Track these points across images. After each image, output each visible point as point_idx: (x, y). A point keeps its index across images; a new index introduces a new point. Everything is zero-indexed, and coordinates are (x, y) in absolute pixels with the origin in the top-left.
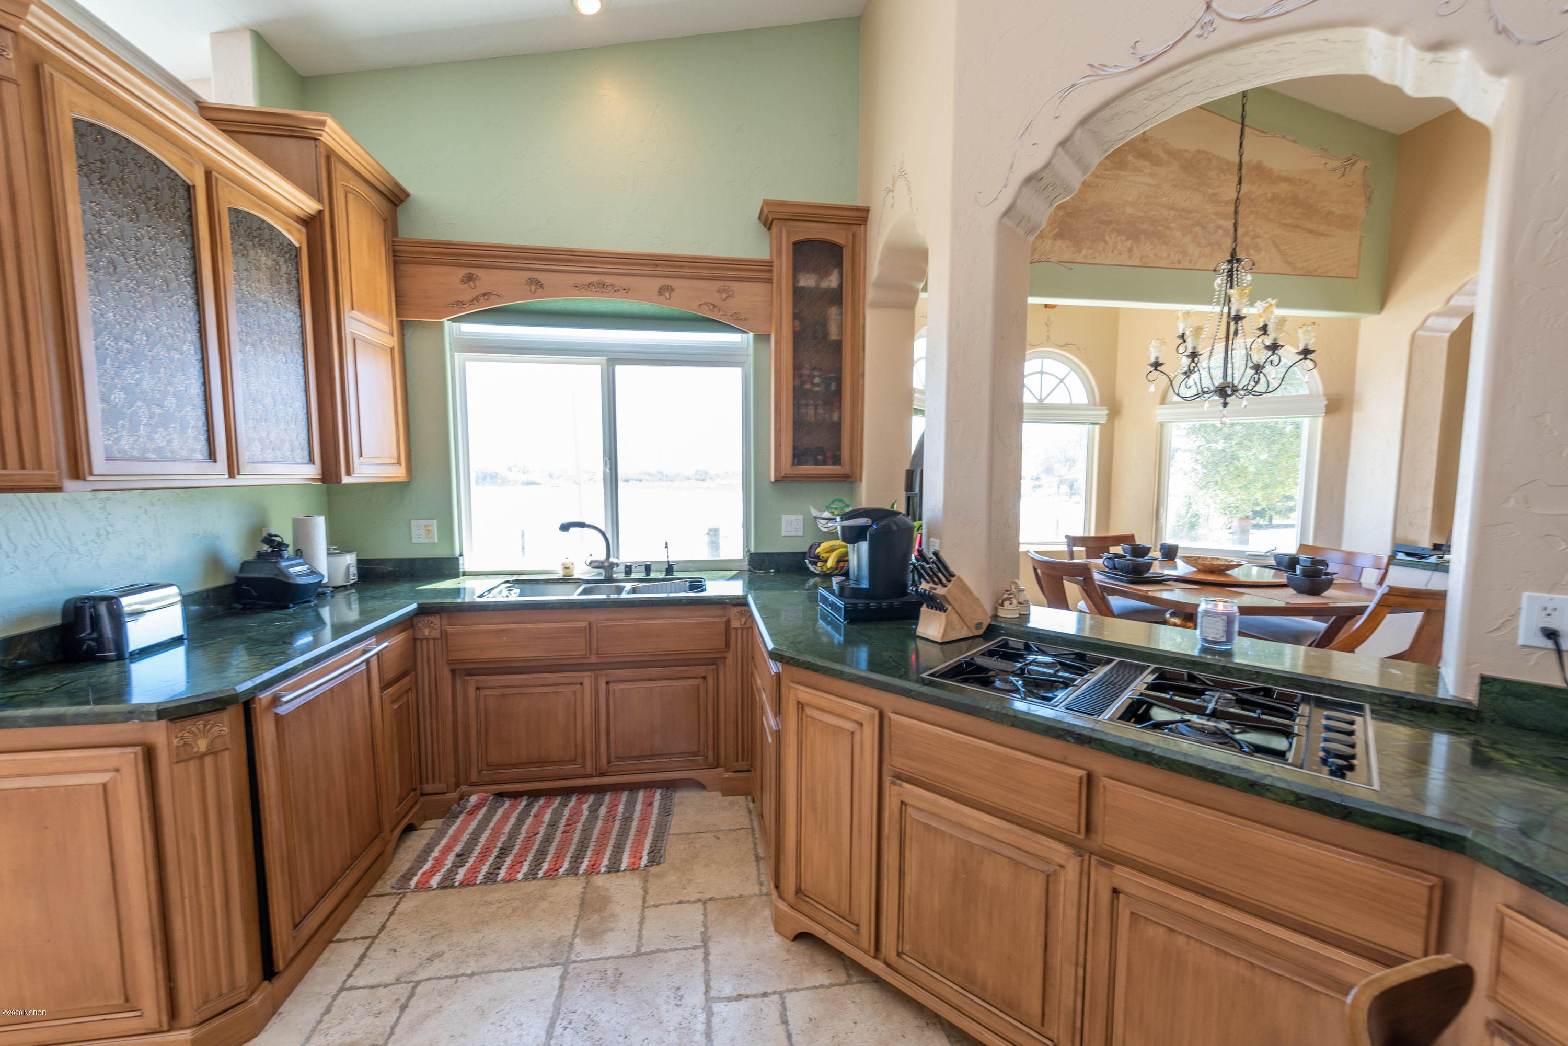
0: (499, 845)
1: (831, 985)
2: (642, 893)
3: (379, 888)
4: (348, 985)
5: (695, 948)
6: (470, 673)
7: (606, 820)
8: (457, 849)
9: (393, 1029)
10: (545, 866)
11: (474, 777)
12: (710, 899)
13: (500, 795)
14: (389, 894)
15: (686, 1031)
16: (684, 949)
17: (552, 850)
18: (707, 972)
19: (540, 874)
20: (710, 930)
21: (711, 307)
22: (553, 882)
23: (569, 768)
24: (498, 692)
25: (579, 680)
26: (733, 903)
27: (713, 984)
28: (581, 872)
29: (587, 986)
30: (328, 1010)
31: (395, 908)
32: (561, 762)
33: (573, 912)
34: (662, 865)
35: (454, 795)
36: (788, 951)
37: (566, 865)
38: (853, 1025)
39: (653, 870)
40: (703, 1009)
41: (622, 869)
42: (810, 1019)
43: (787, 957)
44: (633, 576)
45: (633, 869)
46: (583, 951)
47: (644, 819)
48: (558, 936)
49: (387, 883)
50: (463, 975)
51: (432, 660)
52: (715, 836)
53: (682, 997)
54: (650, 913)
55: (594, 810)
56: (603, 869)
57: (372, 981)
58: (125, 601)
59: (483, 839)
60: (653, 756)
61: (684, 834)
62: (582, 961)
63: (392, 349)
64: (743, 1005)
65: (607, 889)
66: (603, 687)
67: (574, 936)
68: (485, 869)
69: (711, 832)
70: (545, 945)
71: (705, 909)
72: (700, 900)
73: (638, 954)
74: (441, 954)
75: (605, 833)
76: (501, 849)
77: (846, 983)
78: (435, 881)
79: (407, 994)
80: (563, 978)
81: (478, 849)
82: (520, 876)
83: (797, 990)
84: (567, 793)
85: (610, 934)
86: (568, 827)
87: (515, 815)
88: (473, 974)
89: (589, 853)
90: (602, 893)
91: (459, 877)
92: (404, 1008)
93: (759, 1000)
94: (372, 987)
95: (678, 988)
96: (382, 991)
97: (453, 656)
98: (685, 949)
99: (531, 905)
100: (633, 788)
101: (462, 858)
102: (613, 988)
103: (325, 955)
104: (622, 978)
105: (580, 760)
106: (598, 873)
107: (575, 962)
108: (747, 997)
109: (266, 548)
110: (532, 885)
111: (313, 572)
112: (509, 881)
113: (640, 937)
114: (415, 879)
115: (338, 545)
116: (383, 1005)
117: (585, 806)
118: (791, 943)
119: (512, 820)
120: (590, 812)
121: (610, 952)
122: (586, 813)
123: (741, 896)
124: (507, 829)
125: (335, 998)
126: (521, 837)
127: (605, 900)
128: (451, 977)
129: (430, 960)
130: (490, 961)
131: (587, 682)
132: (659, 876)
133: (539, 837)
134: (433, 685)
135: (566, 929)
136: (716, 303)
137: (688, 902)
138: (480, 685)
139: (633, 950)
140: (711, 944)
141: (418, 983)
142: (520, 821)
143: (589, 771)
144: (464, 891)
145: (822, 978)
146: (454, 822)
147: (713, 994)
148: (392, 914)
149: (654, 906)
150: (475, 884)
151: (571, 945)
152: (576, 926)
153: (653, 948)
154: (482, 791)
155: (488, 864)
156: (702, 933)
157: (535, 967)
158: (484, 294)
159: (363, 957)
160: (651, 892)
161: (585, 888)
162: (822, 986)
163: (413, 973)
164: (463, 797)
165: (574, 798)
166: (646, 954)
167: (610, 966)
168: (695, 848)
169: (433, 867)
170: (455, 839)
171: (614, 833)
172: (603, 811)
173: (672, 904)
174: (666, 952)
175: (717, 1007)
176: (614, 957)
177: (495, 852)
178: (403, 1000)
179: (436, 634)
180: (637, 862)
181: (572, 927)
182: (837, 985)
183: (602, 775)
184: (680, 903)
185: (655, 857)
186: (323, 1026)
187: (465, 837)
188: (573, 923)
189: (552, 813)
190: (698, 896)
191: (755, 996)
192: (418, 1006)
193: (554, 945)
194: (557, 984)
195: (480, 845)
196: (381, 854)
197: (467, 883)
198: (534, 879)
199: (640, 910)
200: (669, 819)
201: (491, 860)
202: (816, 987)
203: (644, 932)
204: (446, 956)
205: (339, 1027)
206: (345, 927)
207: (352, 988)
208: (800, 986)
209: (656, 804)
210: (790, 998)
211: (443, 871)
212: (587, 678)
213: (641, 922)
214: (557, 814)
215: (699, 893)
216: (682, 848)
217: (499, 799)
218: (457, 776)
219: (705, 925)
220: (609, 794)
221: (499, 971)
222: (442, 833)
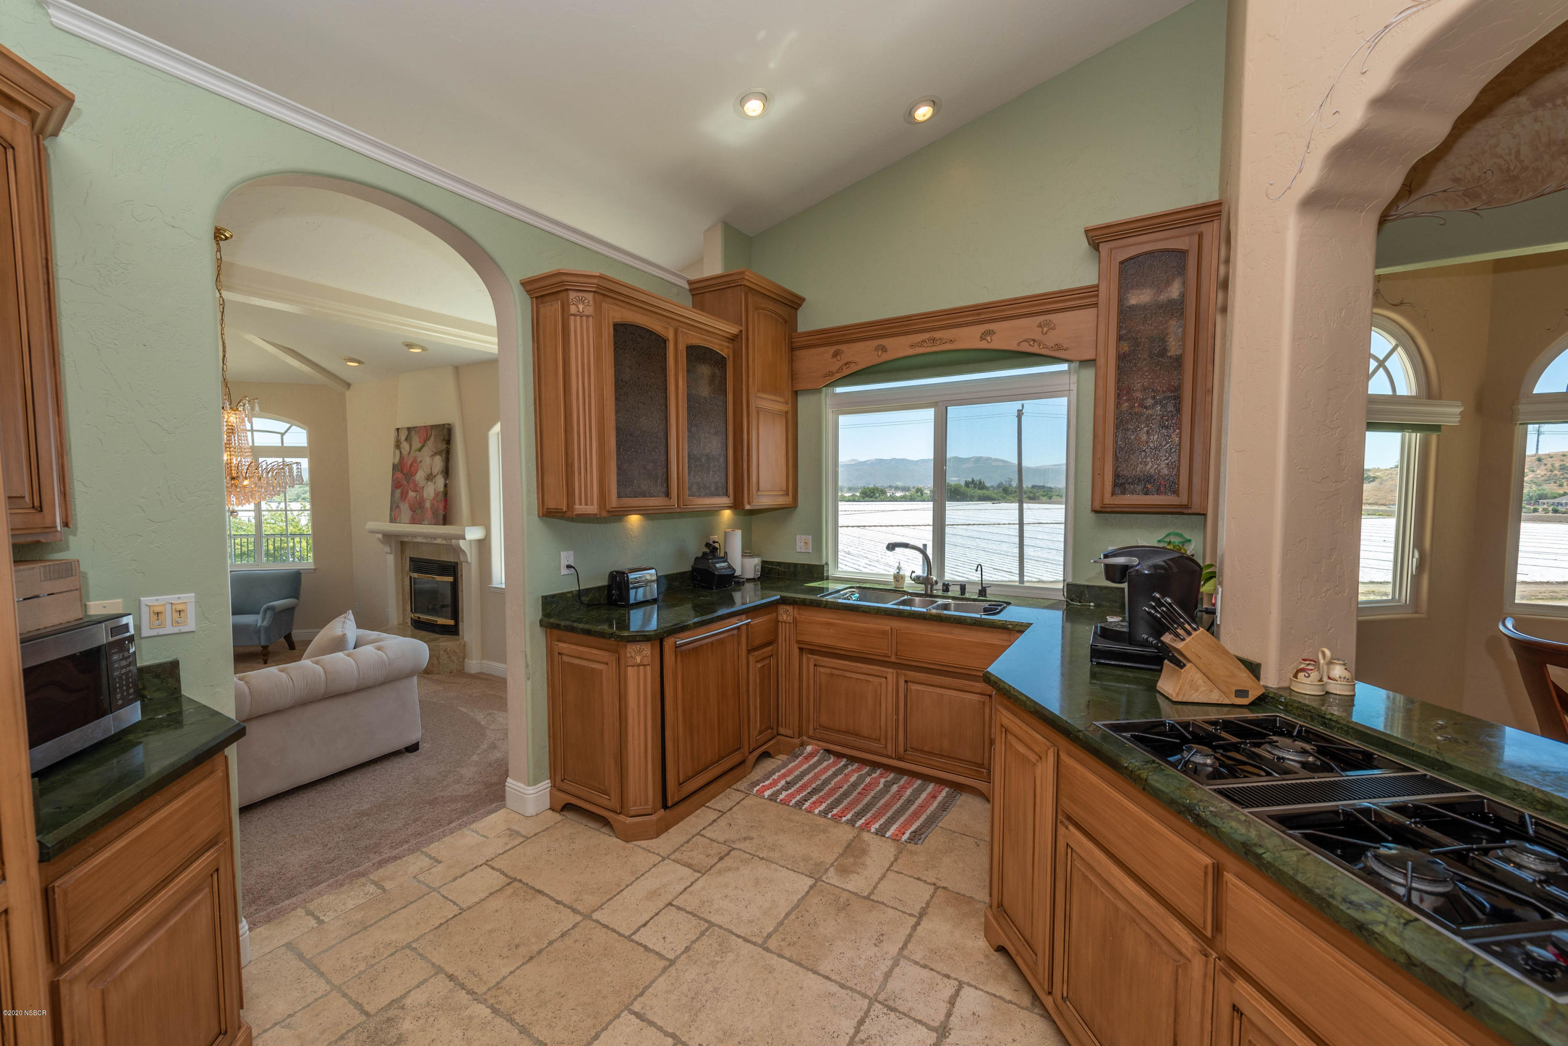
0: (814, 786)
1: (1010, 1002)
2: (893, 859)
3: (737, 786)
4: (702, 833)
5: (910, 915)
6: (812, 652)
7: (893, 797)
8: (789, 779)
9: (711, 867)
10: (835, 811)
11: (811, 733)
12: (944, 888)
13: (828, 751)
14: (742, 791)
15: (872, 964)
16: (902, 911)
17: (845, 803)
18: (910, 936)
19: (830, 816)
20: (929, 909)
21: (1032, 343)
22: (835, 824)
23: (874, 746)
24: (828, 671)
25: (884, 675)
26: (959, 899)
27: (909, 946)
28: (857, 825)
29: (824, 900)
30: (688, 842)
31: (741, 801)
32: (869, 738)
33: (839, 850)
34: (918, 846)
35: (797, 741)
36: (987, 957)
37: (849, 816)
38: (1010, 1040)
39: (911, 846)
40: (893, 958)
41: (887, 836)
42: (974, 1014)
43: (982, 959)
44: (950, 594)
45: (895, 839)
46: (832, 877)
47: (923, 807)
48: (821, 860)
49: (742, 785)
50: (758, 856)
51: (788, 638)
52: (976, 843)
53: (882, 941)
54: (891, 875)
55: (888, 786)
56: (873, 830)
57: (713, 836)
58: (632, 576)
59: (806, 779)
60: (942, 756)
61: (950, 830)
62: (827, 883)
63: (786, 413)
64: (925, 973)
65: (869, 845)
66: (902, 683)
67: (832, 865)
68: (798, 798)
69: (974, 837)
70: (810, 862)
71: (935, 892)
72: (934, 884)
73: (867, 898)
74: (752, 839)
75: (887, 806)
76: (813, 789)
77: (1027, 1009)
78: (767, 793)
79: (726, 852)
80: (811, 887)
81: (800, 783)
82: (817, 811)
83: (976, 988)
84: (875, 765)
85: (855, 875)
86: (864, 791)
87: (834, 769)
88: (762, 859)
89: (869, 815)
90: (864, 846)
91: (781, 797)
92: (721, 859)
93: (940, 977)
94: (712, 840)
95: (882, 935)
96: (715, 844)
97: (800, 638)
98: (904, 912)
99: (815, 833)
100: (927, 778)
101: (789, 785)
102: (839, 910)
103: (698, 812)
104: (847, 908)
105: (883, 741)
106: (869, 831)
107: (824, 881)
108: (932, 970)
109: (707, 550)
110: (822, 821)
111: (730, 567)
112: (809, 812)
113: (875, 887)
114: (758, 788)
115: (747, 552)
116: (712, 852)
117: (883, 780)
118: (993, 952)
119: (830, 772)
120: (884, 785)
121: (850, 887)
122: (881, 786)
123: (971, 897)
124: (823, 777)
125: (694, 836)
126: (830, 786)
127: (864, 852)
128: (750, 854)
129: (745, 839)
130: (775, 855)
131: (889, 677)
132: (912, 853)
133: (841, 791)
134: (788, 657)
135: (829, 858)
136: (1036, 338)
137: (925, 881)
138: (817, 663)
139: (866, 894)
140: (924, 918)
141: (734, 849)
142: (835, 775)
143: (889, 753)
144: (781, 806)
145: (1005, 991)
146: (794, 761)
147: (906, 952)
148: (738, 803)
149: (896, 872)
150: (788, 805)
151: (827, 870)
152: (836, 860)
153: (879, 899)
154: (816, 744)
155: (802, 795)
156: (922, 908)
157: (798, 873)
158: (846, 364)
159: (715, 821)
160: (899, 861)
161: (854, 838)
162: (1001, 998)
163: (734, 842)
164: (803, 745)
165: (878, 772)
166: (873, 900)
167: (845, 895)
168: (953, 844)
169: (771, 784)
170: (790, 772)
171: (895, 808)
172: (895, 788)
173: (910, 876)
174: (888, 907)
175: (903, 962)
176: (850, 892)
177: (809, 790)
178: (723, 854)
179: (790, 619)
180: (900, 835)
181: (833, 859)
182: (1015, 1004)
183: (900, 759)
184: (918, 879)
185: (916, 837)
186: (683, 849)
187: (797, 773)
188: (835, 856)
189: (858, 777)
190: (934, 880)
191: (938, 972)
192: (728, 862)
193: (816, 865)
194: (806, 889)
195: (803, 781)
196: (742, 762)
197: (784, 802)
198: (825, 817)
199: (885, 870)
200: (944, 815)
201: (805, 793)
202: (995, 995)
203: (879, 885)
204: (754, 841)
205: (689, 853)
206: (713, 801)
207: (703, 836)
208: (982, 987)
209: (940, 798)
210: (966, 992)
211: (775, 789)
212: (890, 673)
213: (881, 879)
214: (861, 779)
215: (937, 878)
216: (942, 840)
217: (827, 754)
218: (800, 727)
219: (928, 904)
220: (906, 777)
221: (777, 864)
222: (784, 765)
